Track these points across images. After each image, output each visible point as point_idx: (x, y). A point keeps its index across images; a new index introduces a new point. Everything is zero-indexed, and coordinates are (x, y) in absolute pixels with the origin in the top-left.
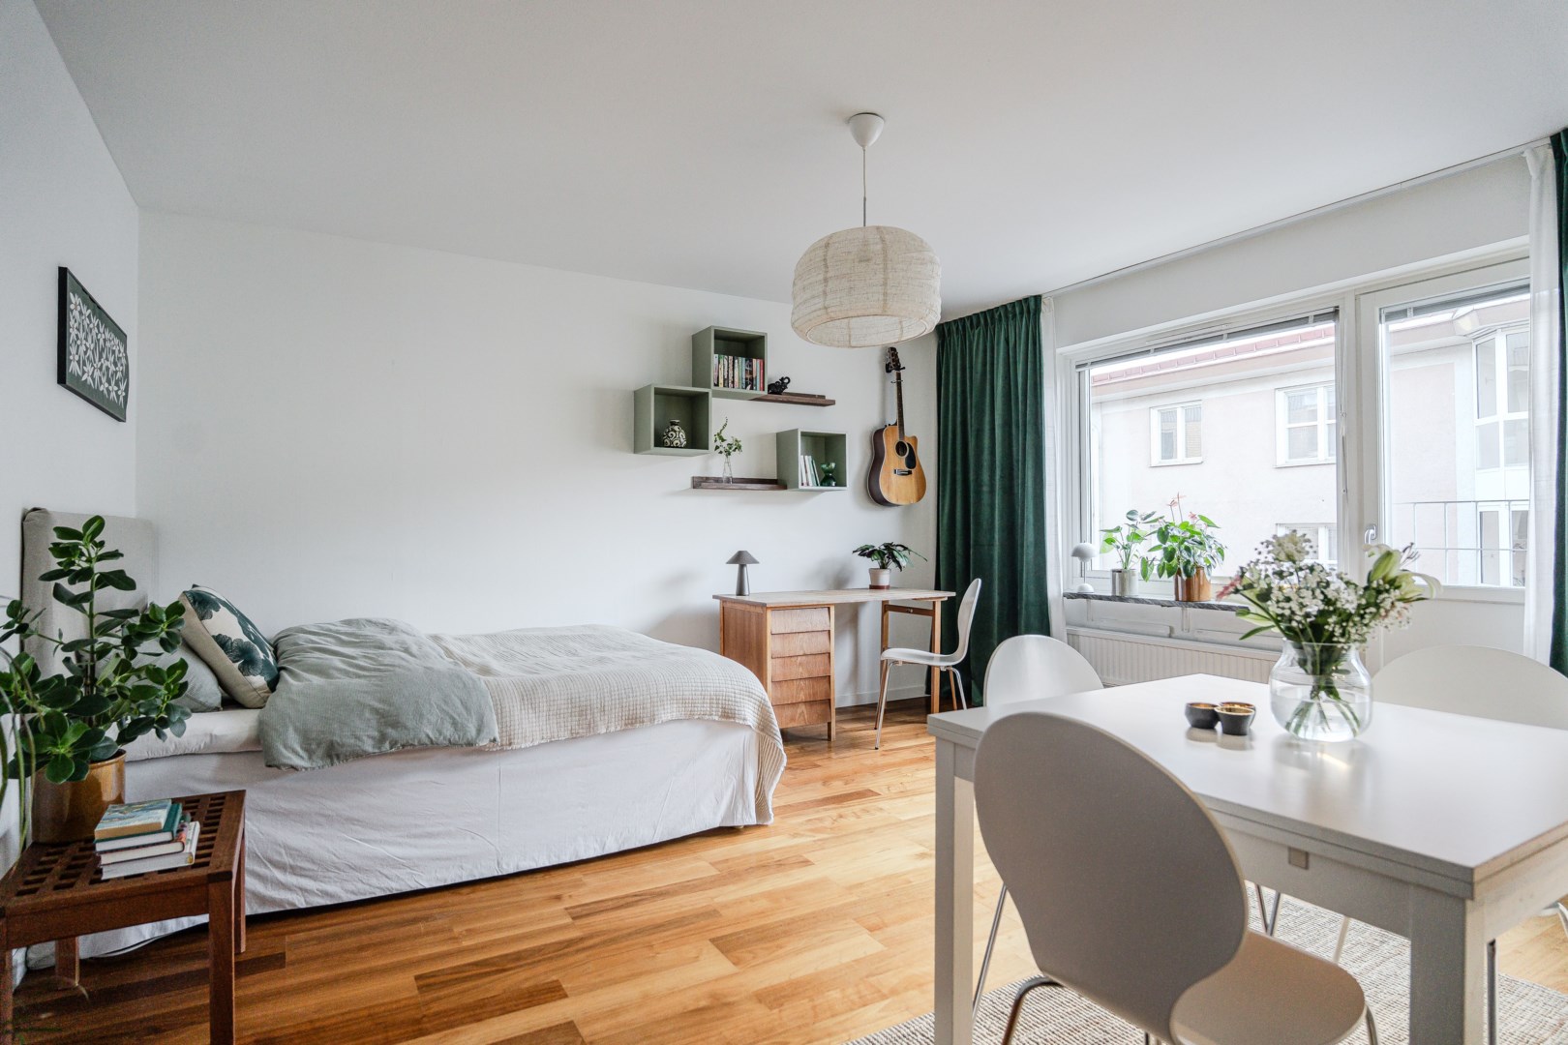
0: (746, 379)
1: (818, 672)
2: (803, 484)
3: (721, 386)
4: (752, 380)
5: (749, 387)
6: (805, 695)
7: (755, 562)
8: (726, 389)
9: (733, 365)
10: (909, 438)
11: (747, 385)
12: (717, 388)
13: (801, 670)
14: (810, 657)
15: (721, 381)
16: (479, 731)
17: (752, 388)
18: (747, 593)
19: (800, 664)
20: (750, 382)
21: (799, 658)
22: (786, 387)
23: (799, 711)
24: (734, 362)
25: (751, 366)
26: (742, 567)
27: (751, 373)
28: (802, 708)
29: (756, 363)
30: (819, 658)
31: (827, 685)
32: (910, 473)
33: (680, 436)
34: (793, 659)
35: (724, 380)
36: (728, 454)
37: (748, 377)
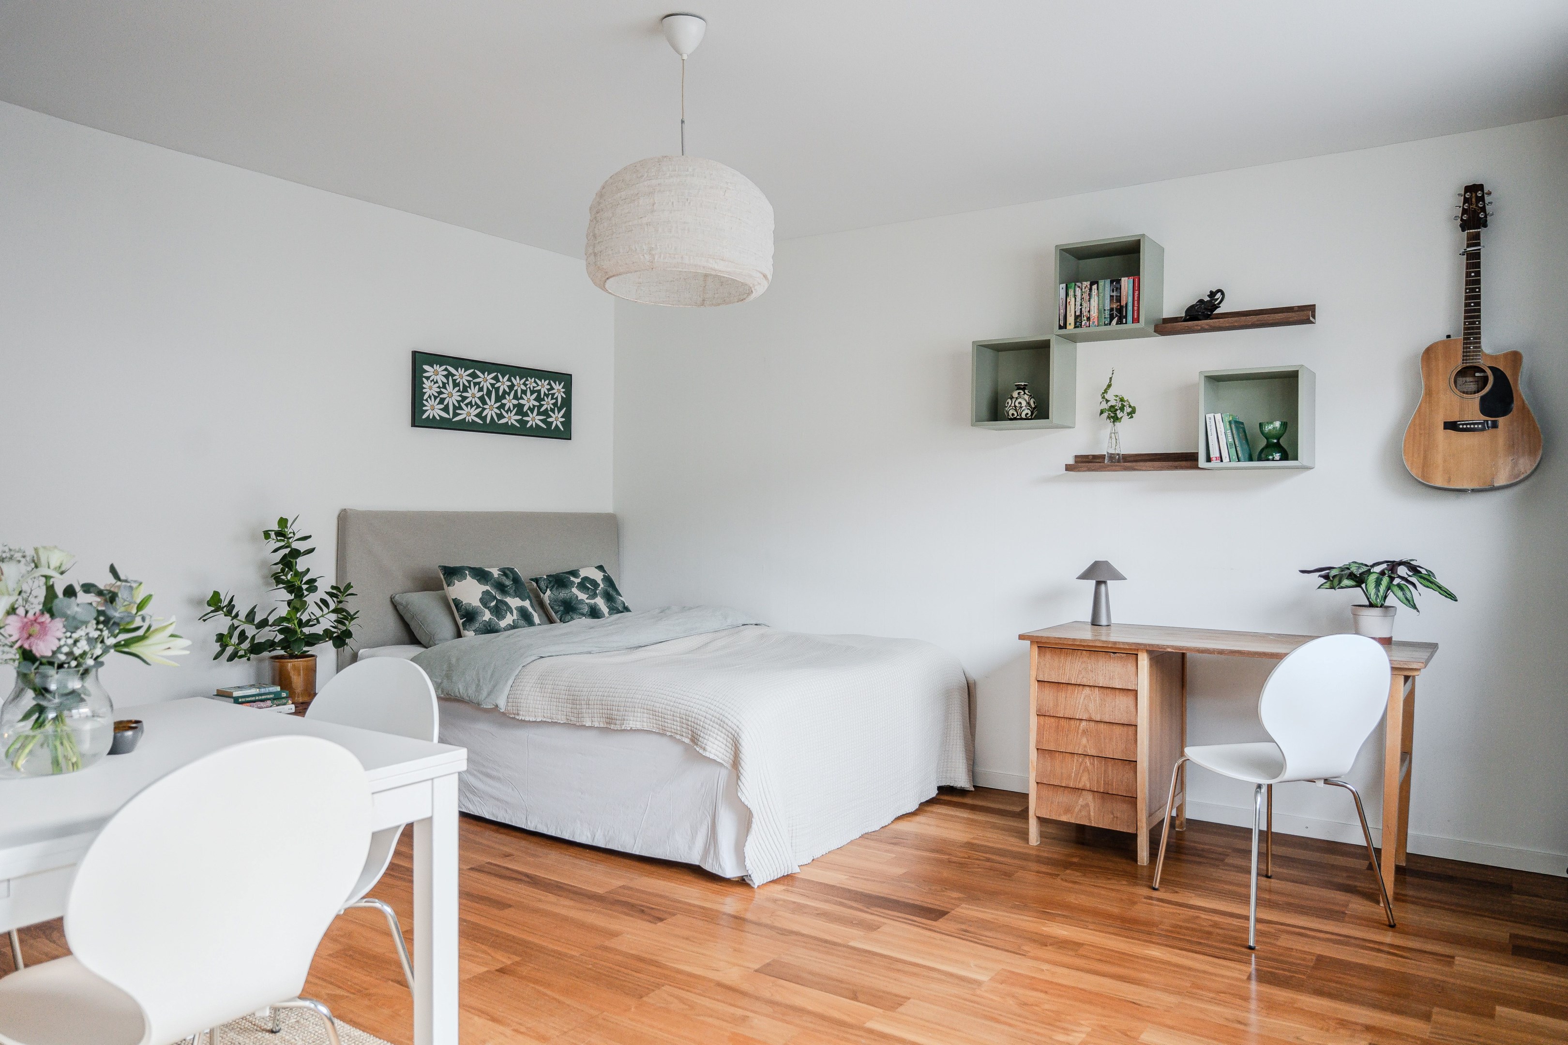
0: (1111, 310)
1: (1114, 750)
2: (1209, 459)
3: (1071, 326)
4: (1120, 310)
5: (1114, 321)
6: (1090, 780)
7: (1118, 577)
8: (1078, 330)
9: (1090, 295)
10: (1494, 358)
11: (1112, 318)
12: (1063, 332)
13: (1084, 741)
14: (1102, 726)
15: (1071, 320)
16: (489, 694)
17: (1120, 322)
18: (1103, 621)
19: (1084, 732)
20: (1119, 314)
21: (1084, 723)
22: (1217, 307)
23: (1081, 802)
24: (1091, 289)
25: (1119, 289)
26: (1099, 583)
27: (1119, 299)
28: (1089, 797)
29: (1126, 283)
30: (1118, 730)
31: (1131, 774)
32: (1495, 425)
33: (1023, 402)
34: (1072, 722)
35: (1076, 317)
36: (1115, 419)
37: (1115, 306)
